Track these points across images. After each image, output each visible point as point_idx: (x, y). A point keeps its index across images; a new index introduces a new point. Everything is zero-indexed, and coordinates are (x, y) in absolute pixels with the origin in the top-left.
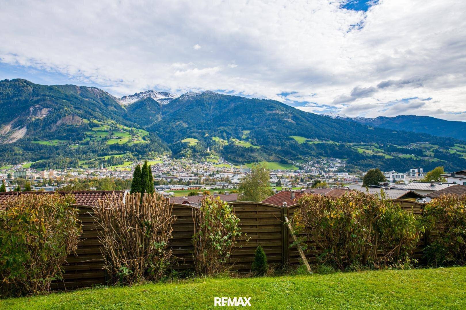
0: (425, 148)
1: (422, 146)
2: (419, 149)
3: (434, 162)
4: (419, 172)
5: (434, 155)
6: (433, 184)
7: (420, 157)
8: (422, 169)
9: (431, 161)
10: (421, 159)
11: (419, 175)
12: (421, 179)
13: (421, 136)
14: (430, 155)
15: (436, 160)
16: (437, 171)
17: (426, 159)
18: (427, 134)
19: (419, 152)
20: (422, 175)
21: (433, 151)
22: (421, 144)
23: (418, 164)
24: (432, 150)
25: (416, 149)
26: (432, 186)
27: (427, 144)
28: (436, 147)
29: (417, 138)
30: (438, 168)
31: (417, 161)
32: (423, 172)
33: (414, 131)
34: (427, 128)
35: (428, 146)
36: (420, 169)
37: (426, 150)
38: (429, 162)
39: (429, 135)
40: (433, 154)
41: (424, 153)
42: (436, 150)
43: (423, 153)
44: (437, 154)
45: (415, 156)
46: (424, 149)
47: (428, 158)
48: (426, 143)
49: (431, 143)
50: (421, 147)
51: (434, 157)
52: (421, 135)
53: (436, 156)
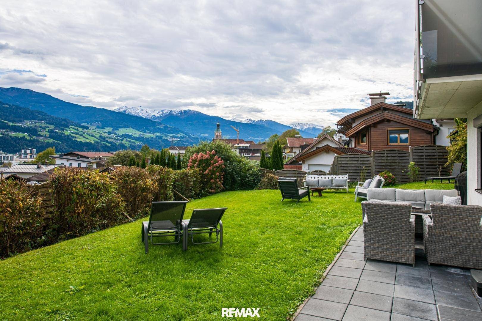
0: (41, 127)
1: (38, 124)
2: (33, 127)
3: (48, 142)
4: (31, 152)
5: (49, 136)
6: (40, 166)
7: (34, 137)
8: (35, 150)
9: (46, 142)
10: (34, 139)
11: (31, 156)
12: (31, 161)
13: (37, 114)
14: (45, 135)
15: (51, 141)
16: (48, 152)
17: (41, 139)
18: (43, 112)
19: (33, 131)
20: (35, 156)
21: (48, 131)
22: (36, 123)
23: (31, 144)
24: (47, 129)
25: (31, 127)
26: (38, 168)
27: (43, 124)
28: (52, 127)
29: (32, 116)
30: (49, 149)
31: (30, 141)
32: (36, 153)
33: (30, 107)
34: (44, 107)
35: (43, 125)
36: (33, 150)
37: (41, 129)
38: (44, 142)
39: (46, 113)
40: (48, 134)
41: (39, 133)
42: (51, 130)
43: (37, 133)
44: (53, 135)
45: (29, 135)
46: (39, 129)
47: (43, 138)
48: (42, 122)
49: (47, 123)
50: (36, 126)
51: (49, 137)
52: (37, 112)
53: (51, 137)
